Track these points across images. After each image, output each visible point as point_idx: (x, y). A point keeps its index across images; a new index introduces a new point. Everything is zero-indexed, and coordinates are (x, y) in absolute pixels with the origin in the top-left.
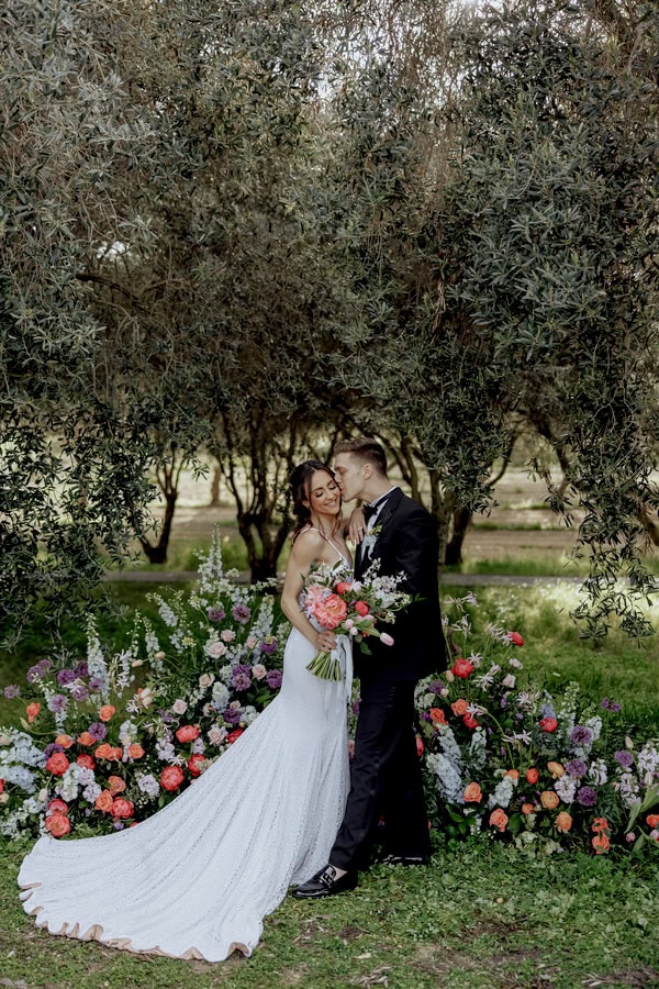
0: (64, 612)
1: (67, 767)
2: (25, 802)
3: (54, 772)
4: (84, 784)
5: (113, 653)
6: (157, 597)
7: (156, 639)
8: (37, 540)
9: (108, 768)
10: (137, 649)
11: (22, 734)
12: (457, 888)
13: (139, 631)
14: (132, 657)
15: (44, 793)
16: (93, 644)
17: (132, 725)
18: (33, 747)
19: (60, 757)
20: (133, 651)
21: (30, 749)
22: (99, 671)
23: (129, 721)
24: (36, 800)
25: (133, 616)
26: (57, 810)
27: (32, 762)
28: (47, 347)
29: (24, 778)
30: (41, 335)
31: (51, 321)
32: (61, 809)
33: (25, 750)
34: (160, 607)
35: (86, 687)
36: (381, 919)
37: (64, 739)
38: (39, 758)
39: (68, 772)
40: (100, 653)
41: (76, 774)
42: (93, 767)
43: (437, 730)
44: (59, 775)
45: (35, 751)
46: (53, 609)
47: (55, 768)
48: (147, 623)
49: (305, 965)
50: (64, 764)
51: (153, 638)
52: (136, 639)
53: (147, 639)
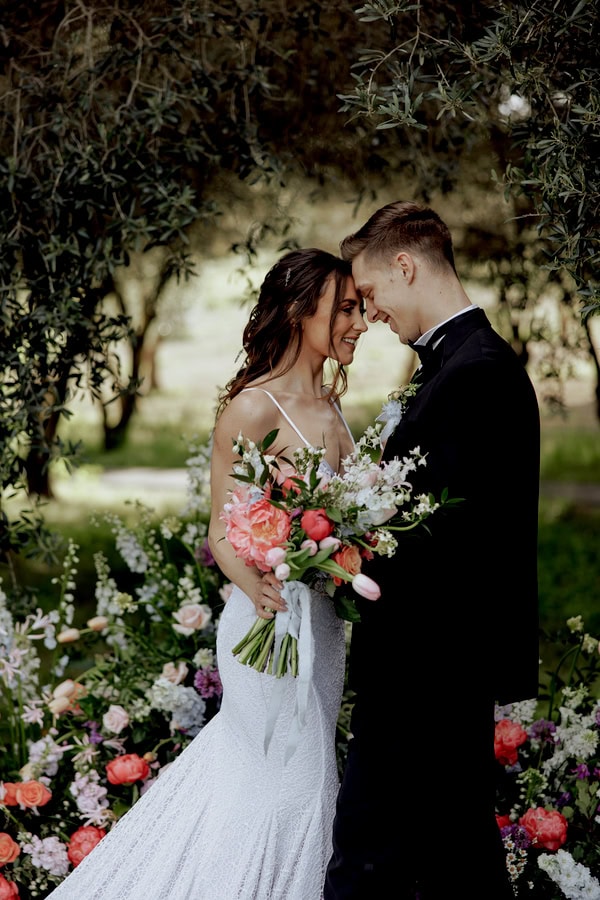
6: (111, 518)
10: (70, 610)
13: (75, 578)
14: (62, 622)
20: (63, 614)
34: (118, 535)
51: (107, 592)
52: (69, 591)
53: (98, 593)
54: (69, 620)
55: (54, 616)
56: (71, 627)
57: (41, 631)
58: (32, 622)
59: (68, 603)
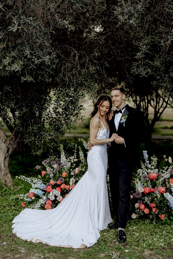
0: (54, 144)
1: (52, 190)
2: (40, 200)
3: (48, 191)
4: (57, 195)
5: (68, 157)
6: (82, 140)
7: (83, 153)
8: (44, 122)
9: (65, 191)
10: (76, 156)
11: (39, 180)
12: (167, 236)
13: (76, 150)
14: (74, 158)
15: (45, 197)
16: (62, 153)
17: (74, 179)
18: (42, 184)
19: (50, 187)
20: (75, 156)
21: (41, 184)
22: (64, 162)
23: (73, 178)
24: (43, 199)
25: (75, 146)
26: (49, 203)
27: (42, 188)
28: (36, 63)
29: (40, 193)
30: (34, 59)
31: (37, 54)
32: (50, 203)
33: (40, 184)
34: (83, 143)
35: (59, 167)
36: (137, 242)
37: (52, 182)
38: (44, 187)
39: (52, 192)
40: (65, 157)
41: (54, 192)
42: (60, 191)
43: (171, 185)
44: (49, 193)
45: (43, 185)
46: (51, 143)
47: (48, 190)
48: (80, 147)
49: (107, 252)
50: (51, 189)
51: (82, 153)
52: (75, 153)
53: (80, 153)
54: (75, 158)
55: (73, 157)
56: (76, 159)
57: (71, 160)
58: (70, 158)
59: (76, 155)
